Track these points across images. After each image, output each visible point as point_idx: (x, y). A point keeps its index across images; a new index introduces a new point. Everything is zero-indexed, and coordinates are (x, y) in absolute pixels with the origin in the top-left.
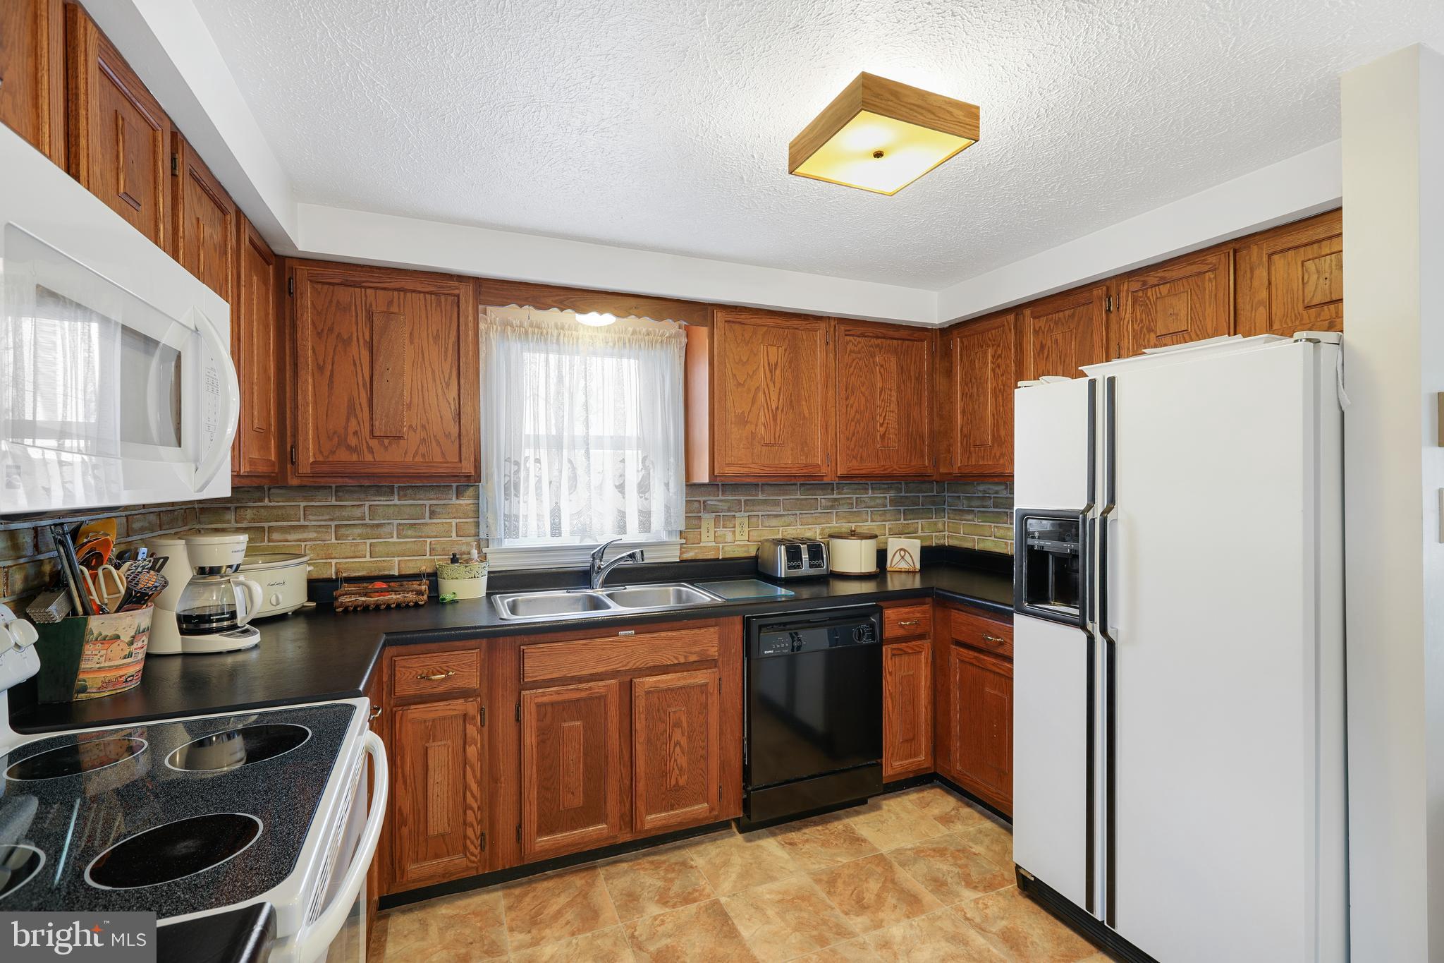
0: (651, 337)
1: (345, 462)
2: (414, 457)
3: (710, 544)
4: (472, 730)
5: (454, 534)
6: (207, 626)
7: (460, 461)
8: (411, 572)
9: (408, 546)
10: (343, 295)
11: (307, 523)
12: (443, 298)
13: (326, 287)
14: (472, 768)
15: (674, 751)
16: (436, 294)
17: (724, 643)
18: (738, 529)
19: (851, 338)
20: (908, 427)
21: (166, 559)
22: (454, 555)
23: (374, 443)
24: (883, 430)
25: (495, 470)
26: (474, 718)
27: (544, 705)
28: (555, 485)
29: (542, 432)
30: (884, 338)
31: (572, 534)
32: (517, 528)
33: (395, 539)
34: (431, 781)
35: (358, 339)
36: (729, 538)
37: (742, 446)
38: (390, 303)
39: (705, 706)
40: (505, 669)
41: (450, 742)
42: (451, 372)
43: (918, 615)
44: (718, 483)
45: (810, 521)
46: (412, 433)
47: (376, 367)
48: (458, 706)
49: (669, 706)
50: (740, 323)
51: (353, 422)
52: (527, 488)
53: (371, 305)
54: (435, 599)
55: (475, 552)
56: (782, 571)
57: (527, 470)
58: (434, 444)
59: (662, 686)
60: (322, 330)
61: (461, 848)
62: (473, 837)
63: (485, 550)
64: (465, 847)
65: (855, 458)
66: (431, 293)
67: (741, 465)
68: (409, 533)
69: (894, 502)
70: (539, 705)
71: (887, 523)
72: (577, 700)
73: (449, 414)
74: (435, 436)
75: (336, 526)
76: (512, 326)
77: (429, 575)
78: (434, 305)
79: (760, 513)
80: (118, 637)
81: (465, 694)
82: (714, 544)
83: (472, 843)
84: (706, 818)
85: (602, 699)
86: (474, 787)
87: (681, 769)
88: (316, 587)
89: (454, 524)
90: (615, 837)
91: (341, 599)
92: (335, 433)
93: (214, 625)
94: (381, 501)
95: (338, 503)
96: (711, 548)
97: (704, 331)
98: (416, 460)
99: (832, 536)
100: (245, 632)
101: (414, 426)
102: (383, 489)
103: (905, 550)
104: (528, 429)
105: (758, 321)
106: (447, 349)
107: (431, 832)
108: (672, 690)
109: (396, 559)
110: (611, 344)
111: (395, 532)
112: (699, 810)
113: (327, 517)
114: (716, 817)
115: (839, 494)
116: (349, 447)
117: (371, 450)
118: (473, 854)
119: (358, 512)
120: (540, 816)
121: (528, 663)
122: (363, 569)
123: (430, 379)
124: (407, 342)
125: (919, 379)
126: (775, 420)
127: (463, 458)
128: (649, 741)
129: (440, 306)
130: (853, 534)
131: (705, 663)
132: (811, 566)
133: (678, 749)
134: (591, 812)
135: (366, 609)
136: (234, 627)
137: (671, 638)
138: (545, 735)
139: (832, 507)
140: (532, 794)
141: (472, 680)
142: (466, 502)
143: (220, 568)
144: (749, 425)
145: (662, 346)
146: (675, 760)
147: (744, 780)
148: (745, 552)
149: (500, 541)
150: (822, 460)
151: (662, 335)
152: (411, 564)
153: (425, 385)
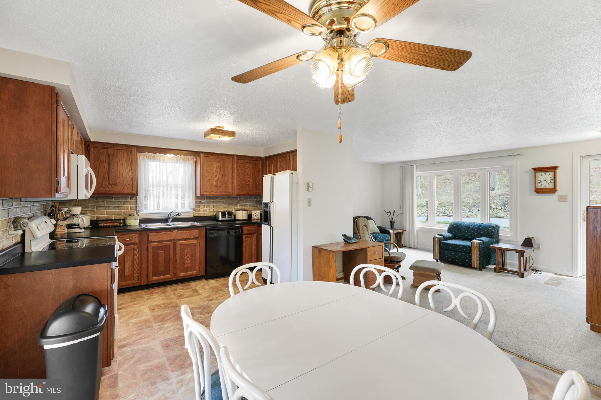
0: (185, 159)
1: (102, 191)
2: (120, 190)
3: (202, 212)
4: (136, 252)
5: (130, 209)
6: (72, 227)
7: (132, 191)
8: (118, 219)
9: (117, 212)
10: (102, 151)
11: (88, 206)
12: (128, 151)
13: (97, 149)
14: (136, 261)
15: (187, 259)
16: (126, 150)
17: (200, 234)
18: (210, 209)
19: (240, 160)
20: (256, 183)
21: (71, 211)
22: (130, 214)
23: (109, 186)
24: (248, 183)
25: (141, 192)
26: (136, 249)
27: (154, 247)
28: (158, 197)
29: (155, 183)
30: (248, 160)
31: (163, 209)
32: (147, 208)
33: (113, 210)
34: (125, 264)
35: (105, 161)
36: (208, 211)
37: (209, 187)
38: (114, 152)
39: (195, 248)
40: (144, 238)
41: (130, 255)
42: (130, 169)
43: (252, 228)
44: (202, 196)
45: (231, 206)
46: (119, 184)
47: (110, 168)
48: (132, 247)
49: (186, 248)
50: (208, 157)
51: (104, 181)
52: (150, 197)
53: (109, 153)
54: (125, 225)
55: (136, 214)
56: (220, 219)
57: (150, 193)
58: (125, 186)
59: (184, 243)
60: (96, 159)
61: (133, 279)
62: (136, 277)
63: (138, 213)
64: (134, 279)
65: (241, 190)
66: (125, 150)
67: (208, 192)
68: (117, 209)
69: (256, 202)
70: (152, 247)
71: (254, 207)
72: (162, 246)
73: (129, 179)
74: (126, 185)
75: (97, 207)
76: (146, 156)
77: (123, 219)
78: (126, 153)
79: (217, 204)
80: (62, 225)
81: (134, 244)
82: (203, 212)
83: (136, 278)
84: (196, 275)
85: (169, 246)
86: (136, 265)
87: (189, 263)
88: (92, 222)
89: (130, 206)
90: (172, 278)
91: (100, 224)
92: (99, 184)
93: (74, 227)
94: (109, 201)
95: (97, 201)
96: (203, 213)
97: (199, 158)
98: (121, 190)
99: (236, 210)
100: (81, 229)
101: (120, 182)
102: (110, 197)
103: (256, 214)
104: (151, 182)
105: (214, 156)
106: (129, 163)
107: (125, 275)
108: (187, 244)
109: (113, 215)
110: (174, 161)
111: (113, 208)
112: (193, 273)
113: (94, 204)
114: (198, 274)
115: (240, 199)
116: (103, 187)
117: (109, 188)
118: (136, 281)
119: (103, 203)
120: (153, 273)
121: (150, 237)
122: (104, 218)
123: (124, 171)
124: (118, 162)
125: (259, 170)
126: (218, 181)
127: (133, 190)
128: (181, 256)
129: (127, 153)
130: (242, 210)
131: (195, 238)
132: (228, 217)
133: (188, 258)
134: (166, 272)
135: (106, 227)
136: (79, 227)
137: (186, 232)
138: (155, 254)
139: (238, 203)
140: (151, 267)
141: (136, 241)
142: (133, 201)
143: (75, 214)
144: (211, 182)
145: (188, 161)
146: (187, 261)
147: (206, 267)
148: (213, 214)
149: (143, 211)
150: (231, 191)
151: (189, 158)
152: (117, 217)
153: (123, 172)
